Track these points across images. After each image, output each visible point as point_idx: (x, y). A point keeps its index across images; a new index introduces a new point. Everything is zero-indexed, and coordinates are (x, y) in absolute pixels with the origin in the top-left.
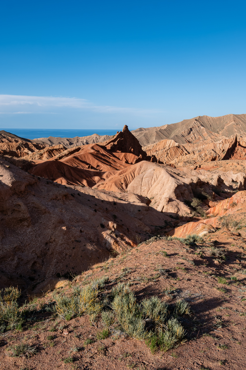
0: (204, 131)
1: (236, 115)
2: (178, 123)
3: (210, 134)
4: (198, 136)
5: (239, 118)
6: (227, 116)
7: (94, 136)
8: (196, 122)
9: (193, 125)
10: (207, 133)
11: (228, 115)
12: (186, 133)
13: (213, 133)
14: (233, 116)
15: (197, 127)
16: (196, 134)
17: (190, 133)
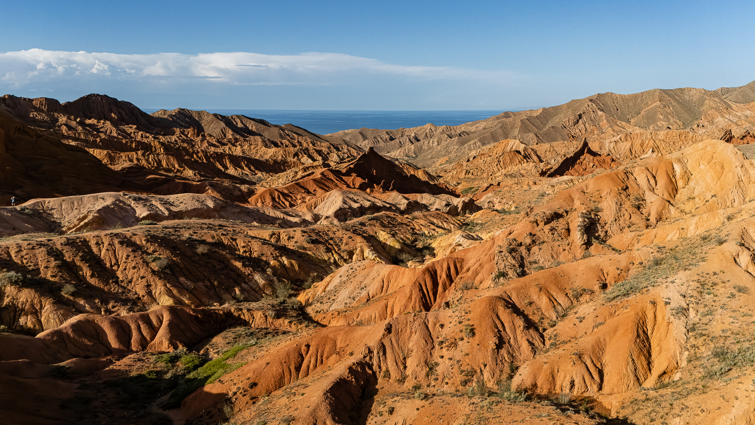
0: (604, 118)
1: (665, 91)
2: (561, 106)
3: (612, 123)
4: (591, 127)
5: (669, 95)
6: (648, 92)
7: (428, 126)
8: (590, 103)
9: (585, 109)
10: (608, 122)
11: (650, 91)
12: (571, 123)
13: (618, 123)
14: (659, 93)
15: (592, 112)
16: (588, 124)
17: (578, 121)
